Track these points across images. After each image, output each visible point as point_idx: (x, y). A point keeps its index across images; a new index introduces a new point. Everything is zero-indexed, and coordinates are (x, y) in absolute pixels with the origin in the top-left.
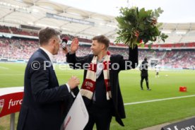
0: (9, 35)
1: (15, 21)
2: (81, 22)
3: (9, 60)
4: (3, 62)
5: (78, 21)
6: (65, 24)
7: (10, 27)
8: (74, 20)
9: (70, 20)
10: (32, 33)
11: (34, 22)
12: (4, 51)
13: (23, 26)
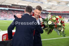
0: (7, 9)
1: (9, 2)
2: (37, 2)
3: (7, 19)
4: (5, 20)
5: (36, 2)
6: (30, 3)
7: (7, 5)
8: (34, 2)
9: (32, 1)
10: (16, 7)
11: (17, 3)
12: (5, 15)
13: (13, 5)
